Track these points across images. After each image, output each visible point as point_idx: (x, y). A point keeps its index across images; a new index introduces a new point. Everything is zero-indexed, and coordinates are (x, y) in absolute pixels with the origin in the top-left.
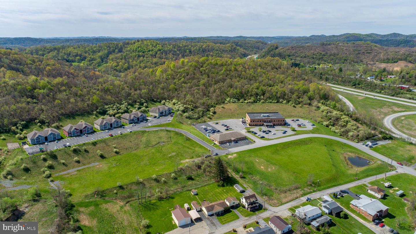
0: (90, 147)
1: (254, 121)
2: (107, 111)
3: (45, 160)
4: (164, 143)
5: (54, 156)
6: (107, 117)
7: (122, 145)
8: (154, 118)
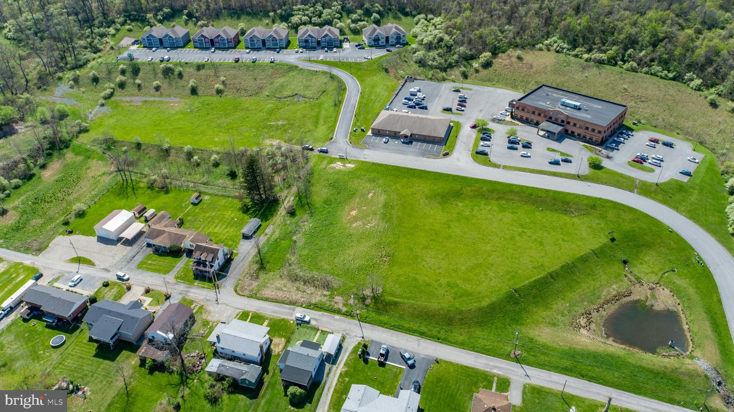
0: (191, 70)
1: (523, 110)
2: (293, 16)
3: (123, 72)
4: (301, 99)
5: (136, 70)
6: (284, 26)
7: (236, 82)
8: (357, 46)
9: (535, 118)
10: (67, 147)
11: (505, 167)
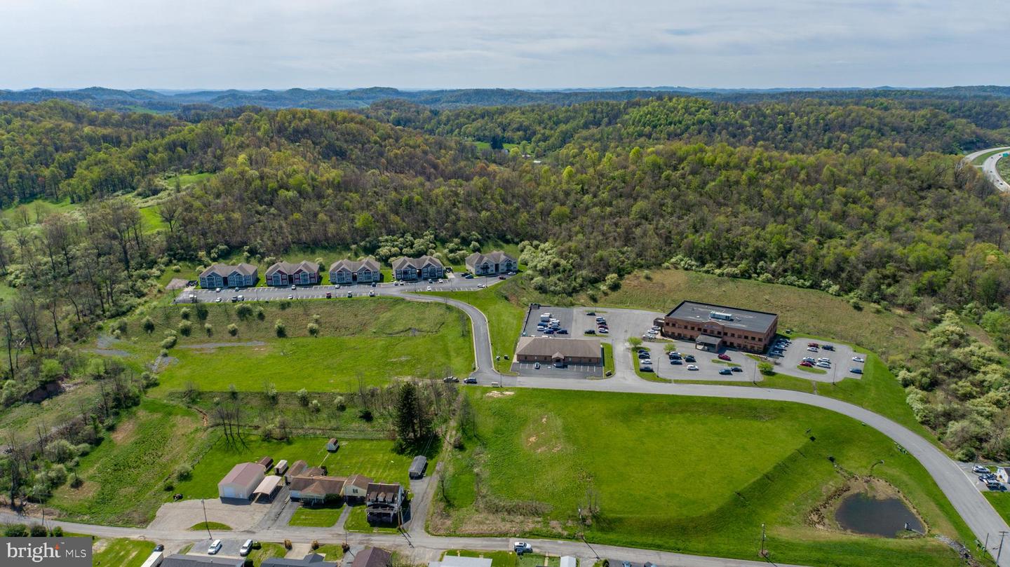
0: (274, 309)
1: (674, 325)
2: (379, 247)
3: (186, 316)
4: (417, 333)
5: (202, 313)
6: (371, 259)
7: (333, 319)
8: (463, 276)
9: (689, 333)
10: (136, 404)
11: (676, 382)
